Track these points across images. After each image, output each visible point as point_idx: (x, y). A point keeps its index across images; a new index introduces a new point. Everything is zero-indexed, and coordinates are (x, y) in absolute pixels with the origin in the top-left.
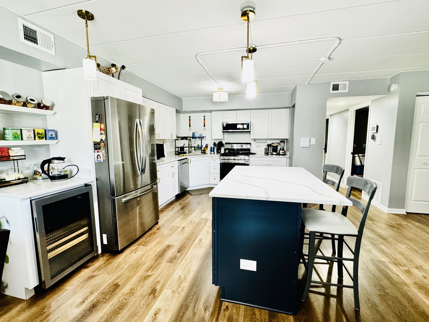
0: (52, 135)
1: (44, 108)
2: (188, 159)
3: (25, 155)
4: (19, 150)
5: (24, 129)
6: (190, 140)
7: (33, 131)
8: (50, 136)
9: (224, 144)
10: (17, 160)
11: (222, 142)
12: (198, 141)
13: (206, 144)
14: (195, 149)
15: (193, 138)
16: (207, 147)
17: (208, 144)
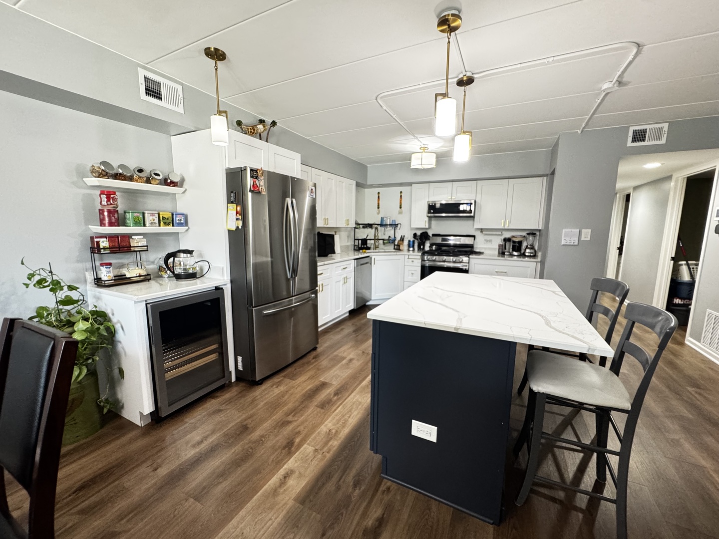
0: (180, 220)
1: (172, 185)
2: (371, 258)
3: (147, 246)
4: (141, 239)
5: (146, 212)
6: (376, 228)
7: (157, 215)
8: (177, 221)
9: (430, 236)
10: (140, 251)
11: (426, 233)
12: (391, 230)
13: (402, 236)
14: (383, 242)
15: (381, 225)
16: (403, 240)
17: (404, 236)
